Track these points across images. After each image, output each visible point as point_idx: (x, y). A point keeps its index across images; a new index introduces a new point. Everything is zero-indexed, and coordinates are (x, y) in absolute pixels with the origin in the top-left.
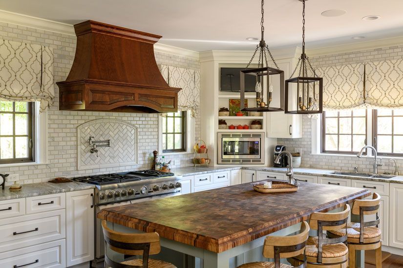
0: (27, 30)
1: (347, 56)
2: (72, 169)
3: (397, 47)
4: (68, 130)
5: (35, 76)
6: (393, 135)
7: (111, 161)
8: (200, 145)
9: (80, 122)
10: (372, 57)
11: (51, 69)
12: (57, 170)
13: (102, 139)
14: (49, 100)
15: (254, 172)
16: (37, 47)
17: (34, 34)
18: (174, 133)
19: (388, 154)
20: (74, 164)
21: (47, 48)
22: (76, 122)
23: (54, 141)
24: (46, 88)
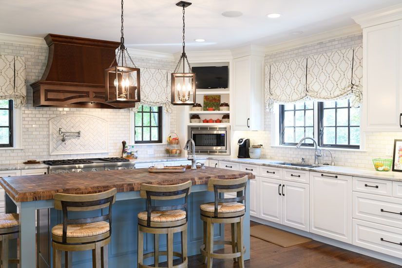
0: (5, 44)
1: (296, 52)
2: (45, 153)
3: (334, 40)
4: (41, 123)
5: (8, 80)
6: (336, 127)
7: (82, 148)
8: (172, 137)
9: (52, 116)
10: (315, 51)
11: (23, 74)
12: (31, 154)
13: (73, 130)
14: (22, 98)
15: (217, 162)
16: (10, 58)
17: (10, 47)
18: (150, 127)
19: (332, 146)
20: (47, 150)
21: (19, 58)
22: (48, 116)
23: (28, 131)
24: (19, 89)
